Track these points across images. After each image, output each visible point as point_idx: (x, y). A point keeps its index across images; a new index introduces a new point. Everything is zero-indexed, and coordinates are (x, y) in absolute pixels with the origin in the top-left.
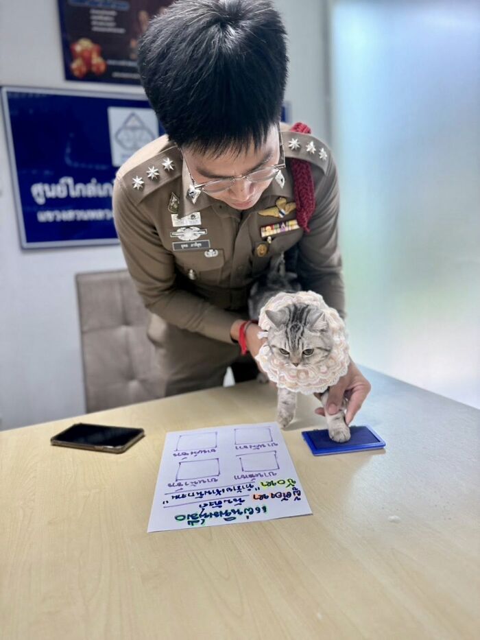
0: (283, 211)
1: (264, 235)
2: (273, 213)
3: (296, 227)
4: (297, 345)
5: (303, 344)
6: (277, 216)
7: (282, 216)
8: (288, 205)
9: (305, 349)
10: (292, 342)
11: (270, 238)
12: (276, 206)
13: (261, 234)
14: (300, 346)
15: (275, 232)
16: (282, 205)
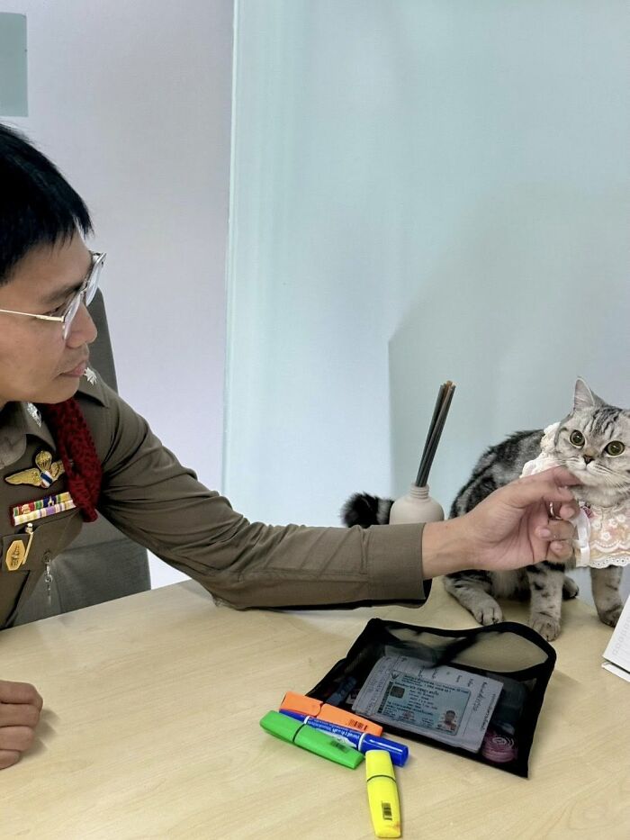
0: (47, 473)
1: (18, 520)
2: (30, 477)
3: (70, 504)
4: (603, 429)
5: (612, 431)
6: (38, 484)
7: (47, 484)
8: (55, 464)
9: (614, 438)
10: (598, 423)
11: (30, 525)
12: (34, 466)
13: (12, 521)
14: (608, 432)
15: (36, 514)
16: (44, 464)
